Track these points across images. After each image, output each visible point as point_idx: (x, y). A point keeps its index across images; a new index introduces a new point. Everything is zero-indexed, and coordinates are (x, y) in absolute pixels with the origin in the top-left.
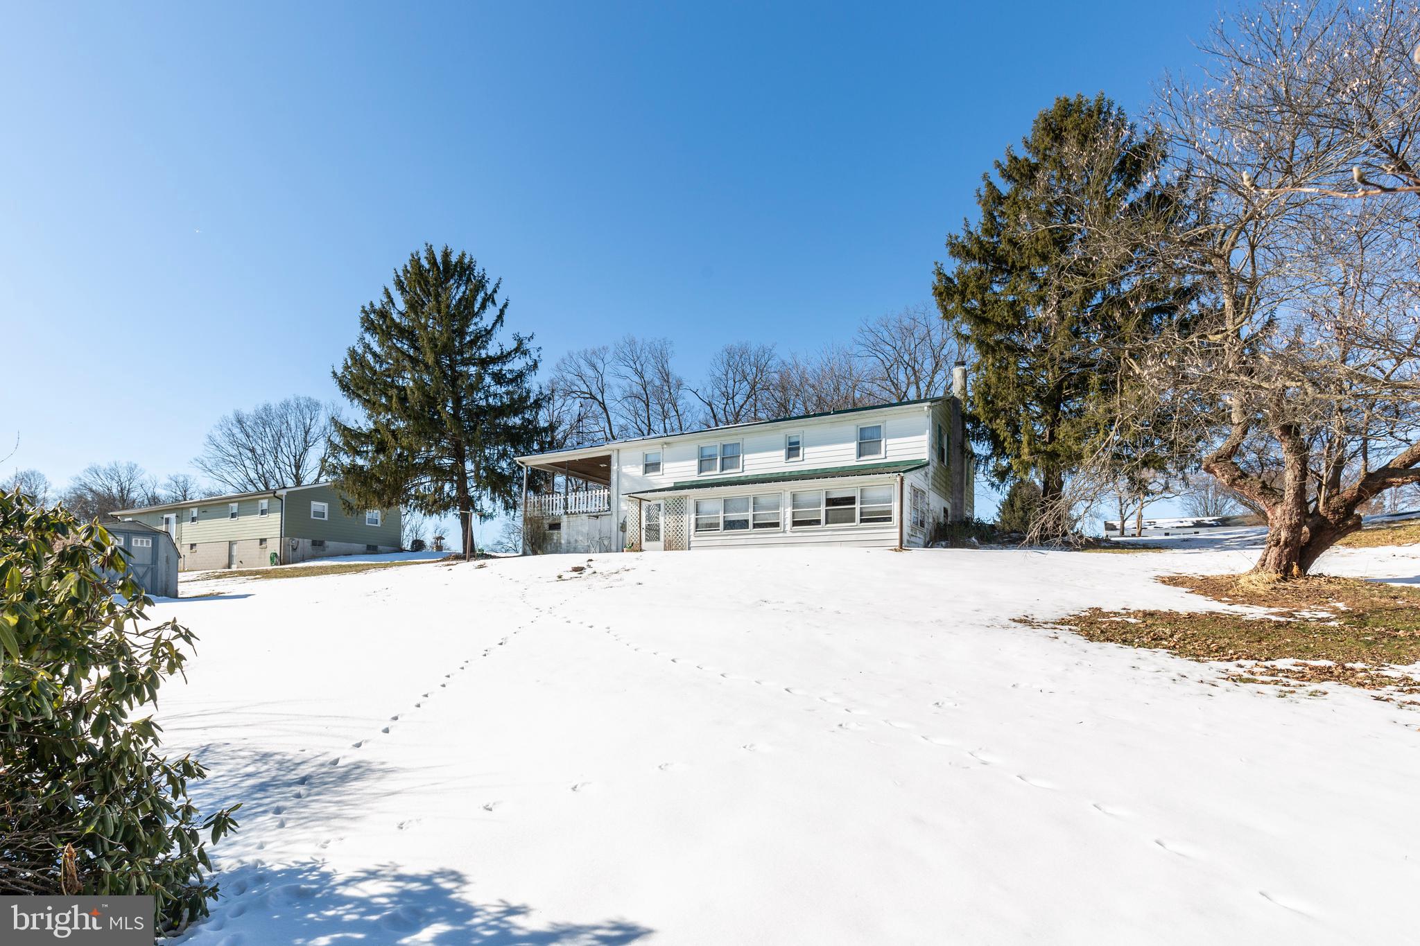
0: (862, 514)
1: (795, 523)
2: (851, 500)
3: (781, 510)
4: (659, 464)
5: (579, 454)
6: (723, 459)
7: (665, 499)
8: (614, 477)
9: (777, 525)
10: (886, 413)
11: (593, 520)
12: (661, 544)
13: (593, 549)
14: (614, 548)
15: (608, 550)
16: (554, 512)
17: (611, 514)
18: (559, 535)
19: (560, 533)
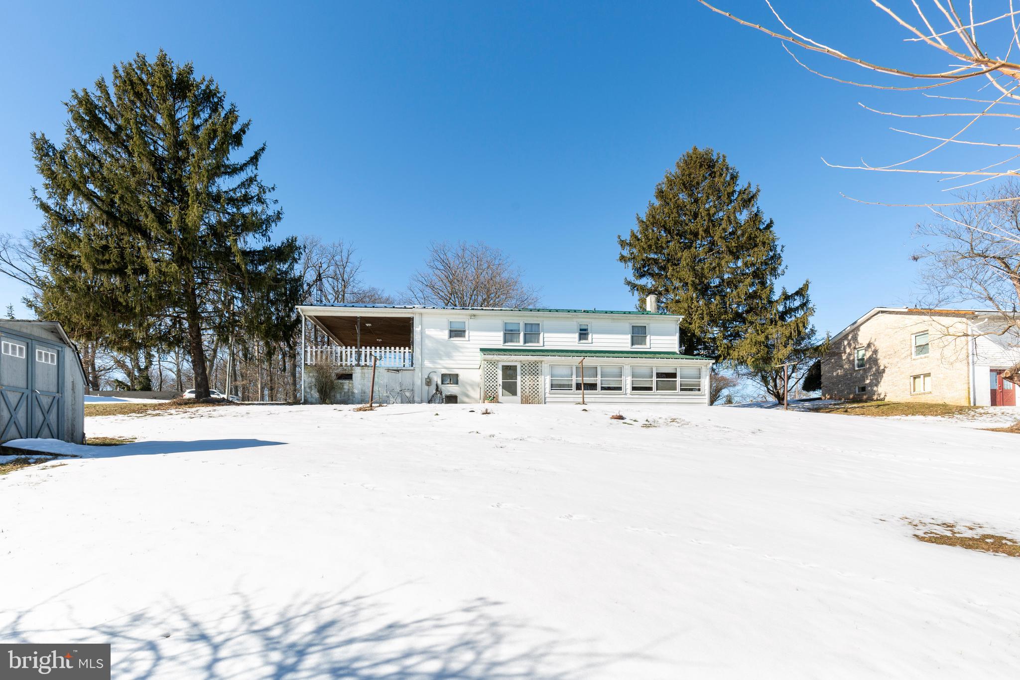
0: (681, 385)
1: (634, 389)
2: (674, 375)
3: (623, 378)
4: (464, 331)
5: (362, 312)
6: (525, 334)
7: (521, 361)
8: (417, 337)
9: (620, 389)
11: (394, 374)
12: (518, 398)
13: (392, 399)
14: (416, 399)
15: (411, 401)
16: (344, 363)
17: (414, 370)
18: (350, 385)
19: (352, 384)
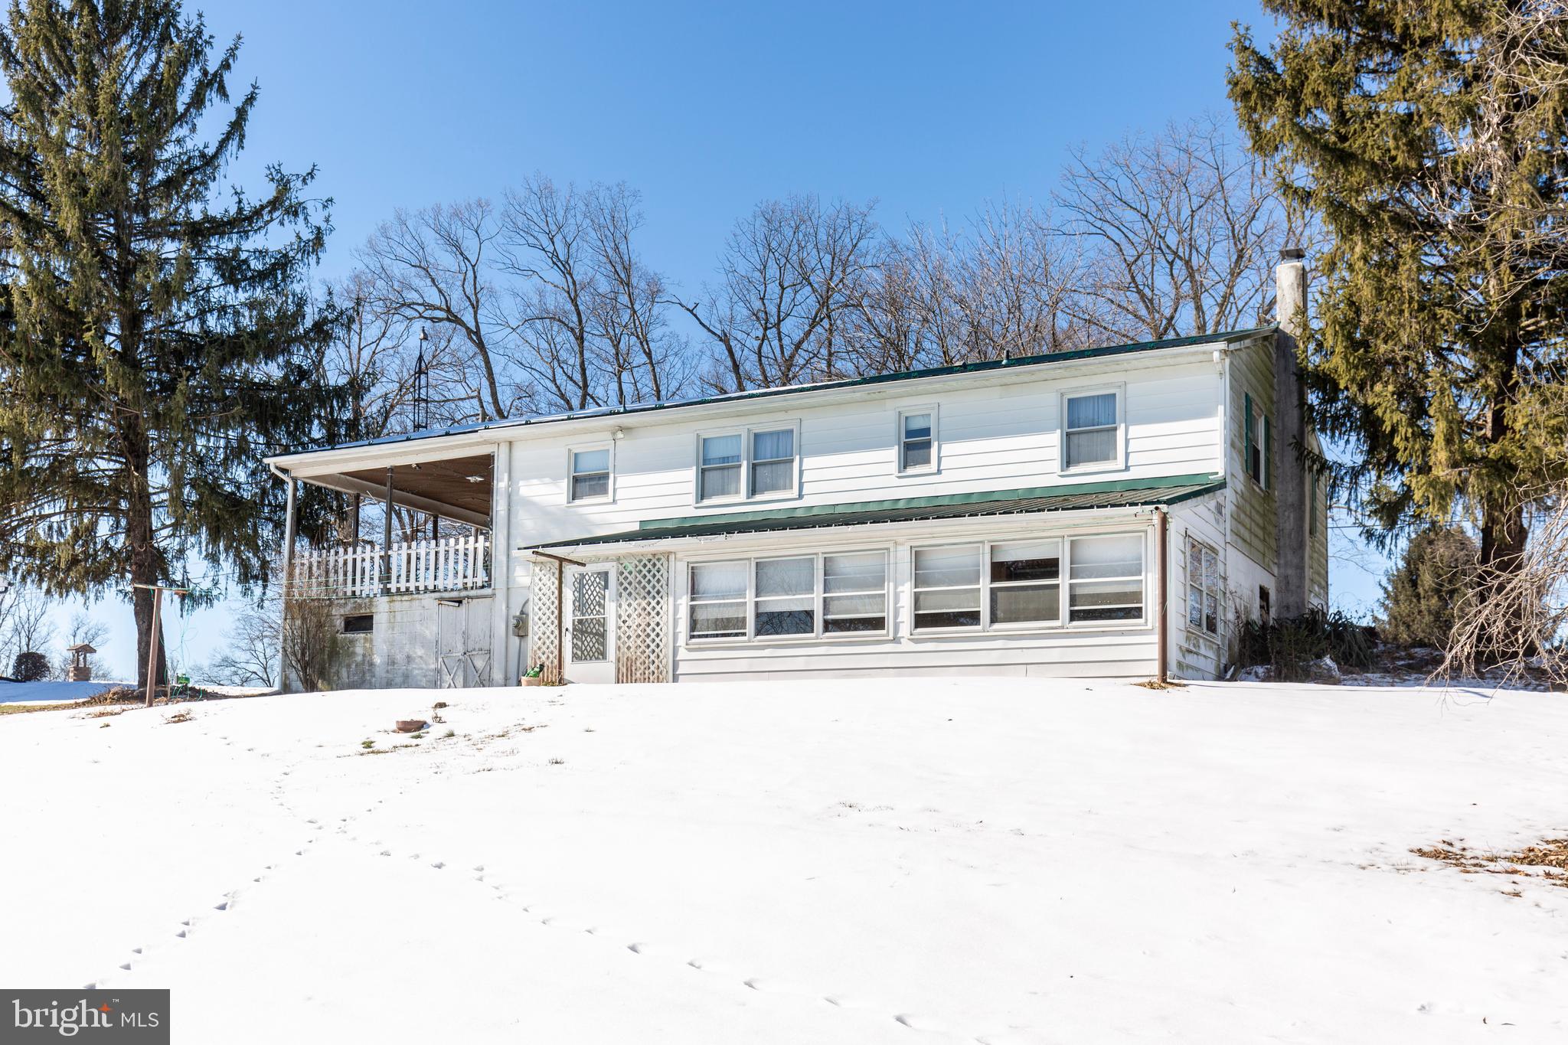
0: (1073, 599)
1: (921, 621)
2: (1048, 568)
3: (889, 588)
4: (606, 476)
5: (417, 452)
6: (754, 468)
7: (618, 559)
8: (499, 506)
9: (877, 623)
10: (1126, 366)
11: (450, 609)
12: (608, 667)
13: (448, 678)
14: (498, 675)
15: (485, 681)
16: (358, 588)
17: (493, 596)
18: (368, 645)
19: (371, 640)
